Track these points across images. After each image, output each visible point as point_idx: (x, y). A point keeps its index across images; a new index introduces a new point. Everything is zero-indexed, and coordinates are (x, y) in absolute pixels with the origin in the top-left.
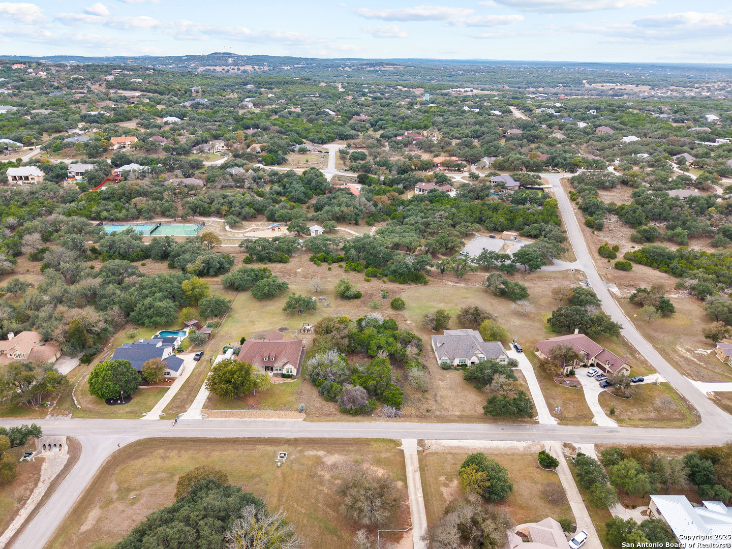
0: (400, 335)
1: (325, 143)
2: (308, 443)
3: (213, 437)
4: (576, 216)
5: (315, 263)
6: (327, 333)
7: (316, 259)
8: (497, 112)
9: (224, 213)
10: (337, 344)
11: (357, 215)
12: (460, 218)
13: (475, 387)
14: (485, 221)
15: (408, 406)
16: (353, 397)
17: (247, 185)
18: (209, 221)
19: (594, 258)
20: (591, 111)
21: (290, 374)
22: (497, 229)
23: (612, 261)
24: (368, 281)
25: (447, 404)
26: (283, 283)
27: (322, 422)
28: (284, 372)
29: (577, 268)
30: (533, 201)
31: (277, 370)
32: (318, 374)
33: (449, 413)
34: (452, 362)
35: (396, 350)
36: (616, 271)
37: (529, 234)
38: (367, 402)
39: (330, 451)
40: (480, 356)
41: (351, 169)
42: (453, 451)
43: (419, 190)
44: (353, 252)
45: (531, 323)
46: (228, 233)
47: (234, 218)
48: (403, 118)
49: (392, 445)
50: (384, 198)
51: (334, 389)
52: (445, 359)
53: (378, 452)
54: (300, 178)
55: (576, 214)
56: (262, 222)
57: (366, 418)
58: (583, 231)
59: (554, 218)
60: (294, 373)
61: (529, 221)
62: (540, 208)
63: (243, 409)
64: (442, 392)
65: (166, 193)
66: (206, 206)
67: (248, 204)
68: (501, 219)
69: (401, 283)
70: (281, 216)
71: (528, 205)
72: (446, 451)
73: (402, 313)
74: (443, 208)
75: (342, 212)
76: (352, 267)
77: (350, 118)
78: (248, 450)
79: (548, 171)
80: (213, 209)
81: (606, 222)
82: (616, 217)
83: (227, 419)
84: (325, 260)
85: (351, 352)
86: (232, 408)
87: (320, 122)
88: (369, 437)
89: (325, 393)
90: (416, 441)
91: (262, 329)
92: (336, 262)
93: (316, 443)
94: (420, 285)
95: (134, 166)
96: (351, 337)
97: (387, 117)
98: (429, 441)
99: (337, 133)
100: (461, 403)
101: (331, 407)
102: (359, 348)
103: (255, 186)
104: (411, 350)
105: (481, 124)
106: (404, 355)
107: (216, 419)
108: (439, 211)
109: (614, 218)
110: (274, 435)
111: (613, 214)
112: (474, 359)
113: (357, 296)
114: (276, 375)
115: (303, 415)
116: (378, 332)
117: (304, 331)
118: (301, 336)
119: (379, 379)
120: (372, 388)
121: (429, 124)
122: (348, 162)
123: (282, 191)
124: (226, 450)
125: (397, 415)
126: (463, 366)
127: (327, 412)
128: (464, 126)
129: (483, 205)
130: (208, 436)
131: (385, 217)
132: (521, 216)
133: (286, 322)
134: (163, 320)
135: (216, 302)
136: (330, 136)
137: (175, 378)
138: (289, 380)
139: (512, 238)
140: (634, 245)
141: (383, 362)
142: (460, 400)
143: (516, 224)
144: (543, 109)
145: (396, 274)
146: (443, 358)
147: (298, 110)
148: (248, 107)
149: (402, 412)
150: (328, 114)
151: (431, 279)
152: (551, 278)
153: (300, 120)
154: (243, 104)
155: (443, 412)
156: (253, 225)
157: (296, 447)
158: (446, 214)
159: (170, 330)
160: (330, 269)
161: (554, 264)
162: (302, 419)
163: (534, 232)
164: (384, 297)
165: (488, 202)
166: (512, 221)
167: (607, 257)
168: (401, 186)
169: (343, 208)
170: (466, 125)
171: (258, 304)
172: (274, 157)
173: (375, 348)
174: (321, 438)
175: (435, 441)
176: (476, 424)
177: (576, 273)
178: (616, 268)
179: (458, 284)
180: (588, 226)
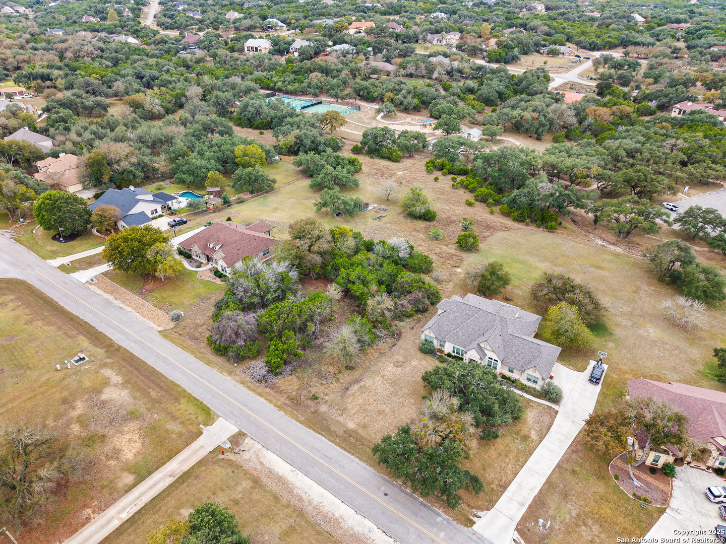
0: (402, 278)
1: (597, 50)
2: (124, 360)
5: (426, 169)
9: (385, 99)
10: (299, 257)
11: (542, 125)
12: (706, 156)
15: (298, 377)
18: (368, 107)
21: (224, 274)
24: (469, 204)
25: (355, 402)
28: (219, 268)
34: (442, 346)
38: (241, 343)
40: (490, 354)
41: (596, 78)
42: (264, 480)
45: (684, 345)
50: (603, 111)
51: (226, 308)
52: (430, 335)
57: (227, 364)
63: (131, 290)
64: (372, 382)
69: (515, 220)
72: (256, 473)
73: (464, 255)
75: (523, 118)
76: (466, 183)
78: (67, 335)
80: (376, 94)
83: (104, 294)
84: (441, 168)
85: (323, 276)
87: (612, 26)
88: (191, 390)
90: (235, 430)
93: (131, 364)
94: (542, 229)
95: (343, 46)
99: (623, 39)
107: (96, 289)
110: (108, 332)
112: (475, 356)
113: (427, 217)
114: (212, 270)
115: (171, 325)
122: (603, 69)
124: (53, 324)
125: (263, 382)
126: (456, 359)
127: (197, 334)
130: (60, 302)
131: (587, 136)
135: (248, 174)
138: (219, 280)
145: (514, 205)
146: (427, 332)
155: (332, 411)
156: (409, 118)
157: (108, 357)
158: (686, 146)
160: (436, 179)
162: (162, 329)
164: (464, 229)
168: (654, 103)
169: (525, 113)
174: (142, 361)
175: (260, 446)
176: (356, 460)
179: (612, 247)
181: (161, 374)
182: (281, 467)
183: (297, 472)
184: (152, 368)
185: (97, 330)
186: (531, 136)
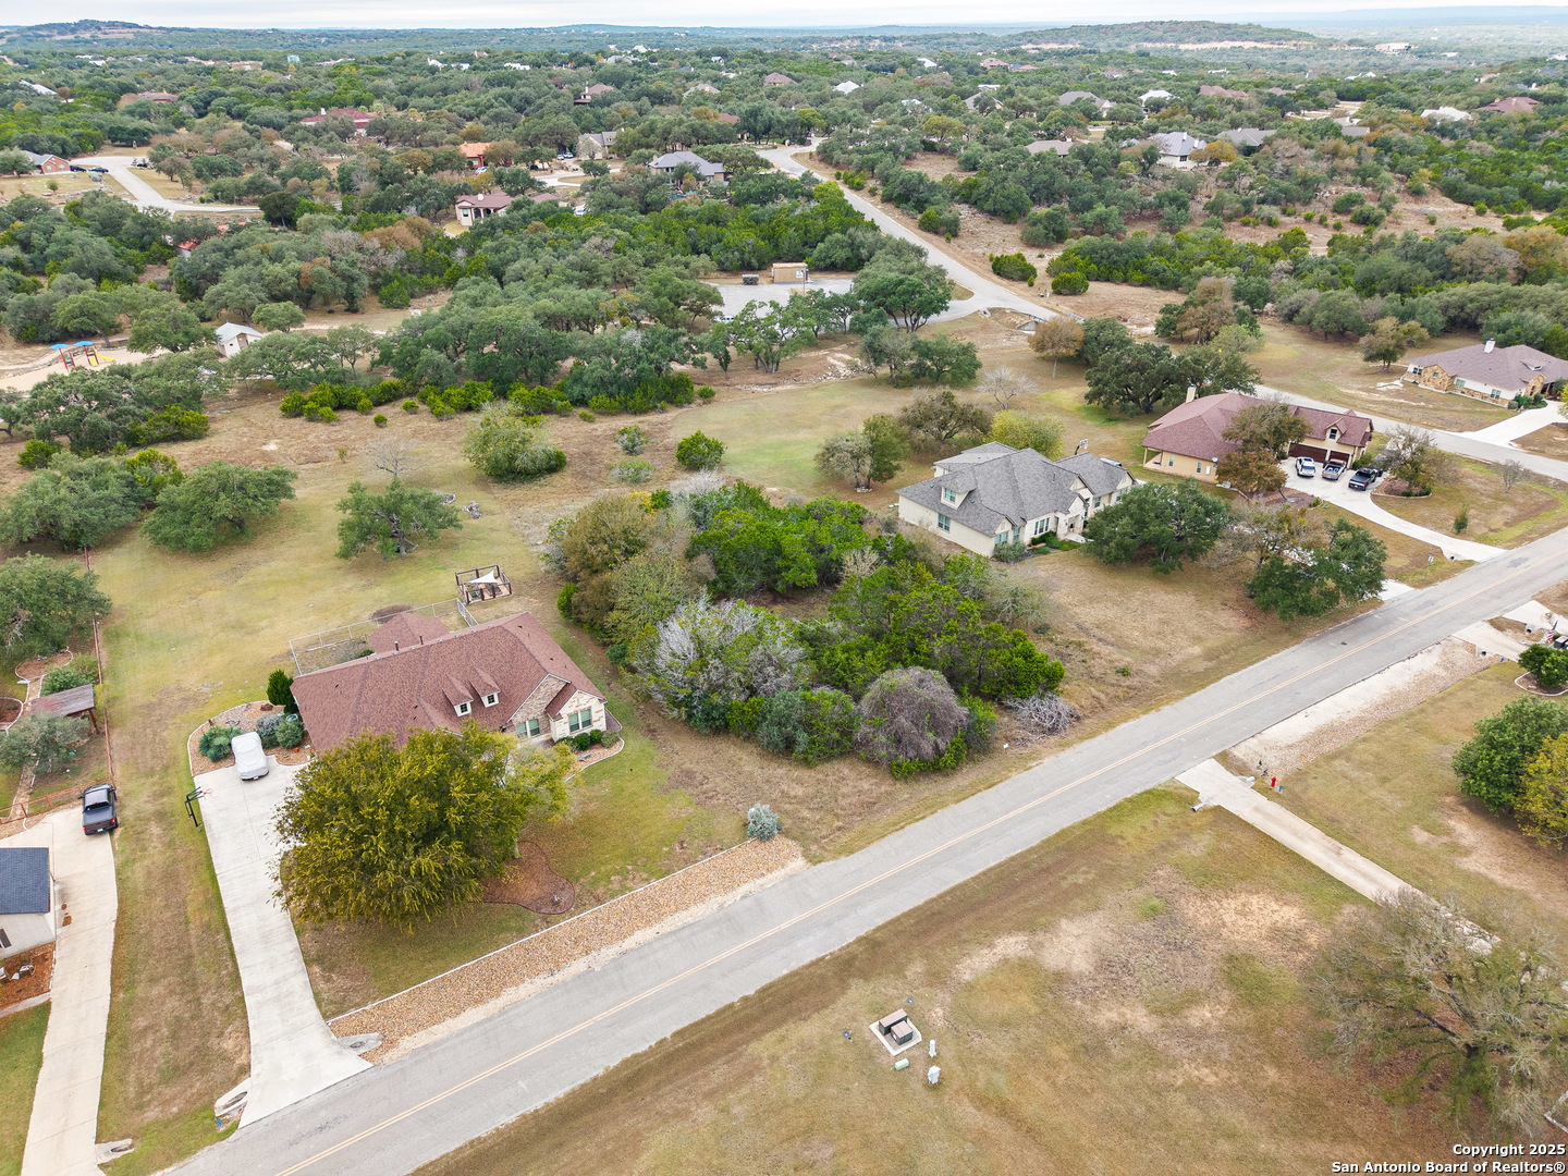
1: (82, 154)
2: (926, 934)
3: (509, 1118)
4: (892, 217)
6: (627, 552)
8: (519, 66)
12: (652, 248)
16: (928, 706)
19: (1003, 285)
21: (588, 730)
22: (752, 264)
23: (1036, 283)
27: (881, 835)
28: (562, 729)
29: (990, 307)
30: (786, 191)
33: (1178, 657)
36: (1066, 298)
37: (828, 261)
38: (963, 710)
39: (1032, 922)
40: (1084, 495)
41: (217, 198)
43: (471, 213)
44: (432, 356)
48: (278, 89)
50: (400, 232)
51: (826, 710)
52: (1002, 530)
53: (1164, 849)
55: (886, 212)
59: (857, 218)
60: (603, 722)
61: (814, 235)
62: (813, 204)
63: (522, 931)
68: (745, 237)
71: (784, 201)
75: (298, 274)
77: (115, 99)
81: (958, 218)
82: (967, 206)
86: (468, 949)
88: (1083, 812)
89: (799, 740)
93: (952, 919)
94: (691, 405)
97: (231, 90)
98: (1242, 749)
101: (850, 781)
105: (502, 83)
109: (966, 210)
110: (776, 968)
111: (958, 202)
112: (1077, 508)
113: (554, 465)
125: (1070, 718)
130: (484, 1130)
132: (787, 224)
133: (380, 591)
136: (80, 135)
138: (597, 755)
139: (799, 274)
143: (785, 245)
146: (999, 530)
149: (1066, 703)
150: (32, 93)
158: (612, 242)
160: (381, 421)
163: (841, 254)
164: (634, 450)
165: (687, 209)
166: (772, 238)
167: (1021, 279)
168: (412, 211)
169: (293, 266)
170: (467, 89)
174: (950, 893)
175: (1252, 741)
176: (1274, 656)
177: (997, 315)
178: (1059, 293)
179: (779, 388)
180: (929, 231)
181: (1012, 859)
182: (1301, 725)
183: (1308, 711)
185: (745, 999)
186: (331, 312)
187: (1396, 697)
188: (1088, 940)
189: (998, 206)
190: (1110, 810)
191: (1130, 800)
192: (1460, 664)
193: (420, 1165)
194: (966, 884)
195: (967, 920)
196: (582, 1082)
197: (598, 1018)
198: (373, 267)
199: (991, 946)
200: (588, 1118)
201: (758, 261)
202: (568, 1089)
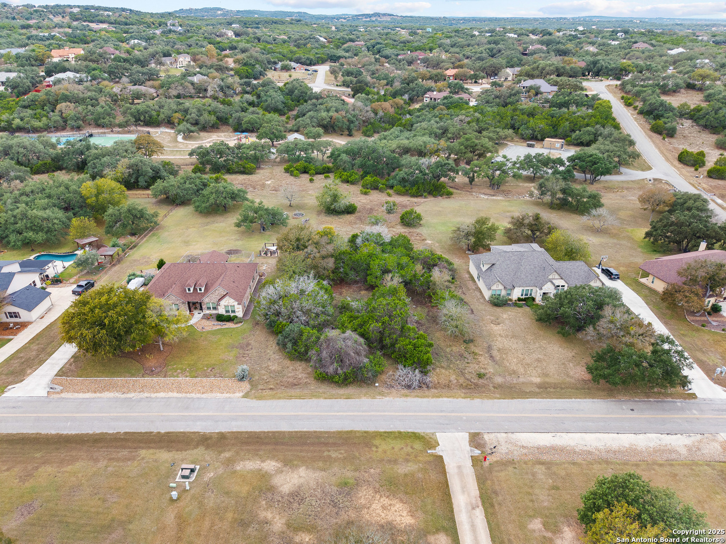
0: (419, 254)
1: (314, 65)
2: (247, 443)
3: (53, 432)
4: (637, 122)
5: (291, 175)
6: (298, 248)
7: (292, 169)
8: (512, 35)
9: (176, 121)
10: (315, 267)
11: (351, 122)
12: (486, 123)
13: (558, 333)
14: (518, 129)
15: (442, 367)
16: (339, 351)
17: (210, 93)
18: (158, 132)
19: (675, 166)
20: (618, 34)
21: (232, 315)
22: (536, 137)
23: (700, 169)
24: (366, 194)
25: (512, 363)
26: (239, 191)
27: (280, 398)
28: (221, 311)
29: (656, 177)
30: (578, 104)
31: (209, 308)
32: (278, 314)
33: (521, 380)
34: (509, 294)
35: (415, 276)
36: (711, 180)
37: (579, 141)
38: (366, 360)
39: (291, 461)
40: (557, 282)
41: (344, 85)
42: (545, 458)
43: (428, 100)
44: (344, 157)
45: (615, 241)
46: (180, 144)
47: (189, 125)
48: (404, 42)
49: (418, 446)
50: (387, 105)
51: (304, 338)
52: (498, 288)
53: (389, 461)
54: (280, 88)
55: (636, 119)
56: (226, 133)
57: (364, 390)
58: (650, 137)
59: (610, 121)
60: (240, 313)
61: (577, 127)
62: (590, 111)
63: (133, 375)
64: (499, 343)
65: (103, 98)
66: (154, 113)
67: (209, 112)
68: (540, 123)
69: (413, 196)
70: (249, 122)
71: (573, 108)
72: (531, 457)
73: (418, 230)
74: (463, 112)
75: (331, 118)
76: (343, 177)
77: (343, 44)
78: (118, 460)
79: (588, 79)
80: (162, 116)
81: (679, 127)
82: (690, 121)
83: (98, 395)
84: (305, 171)
85: (339, 280)
86: (113, 374)
87: (309, 45)
88: (371, 427)
89: (289, 345)
90: (466, 436)
91: (199, 252)
92: (320, 174)
93: (263, 444)
94: (440, 198)
95: (70, 74)
96: (338, 257)
97: (386, 42)
98: (492, 436)
99: (328, 54)
100: (538, 360)
101: (299, 371)
102: (352, 275)
103: (221, 95)
104: (438, 276)
105: (496, 43)
106: (428, 282)
107: (76, 395)
108: (458, 116)
109: (687, 123)
110: (180, 427)
111: (685, 118)
112: (549, 288)
113: (350, 210)
114: (207, 317)
115: (246, 386)
116: (383, 251)
117: (266, 253)
118: (259, 261)
119: (387, 318)
120: (374, 335)
121: (435, 46)
122: (340, 78)
123: (256, 100)
124: (74, 460)
125: (422, 385)
126: (527, 300)
127: (291, 380)
128: (476, 46)
129: (515, 110)
130: (44, 432)
131: (387, 126)
132: (567, 120)
133: (240, 243)
134: (40, 237)
135: (129, 211)
136: (319, 57)
137: (29, 323)
138: (230, 325)
139: (558, 145)
140: (721, 152)
141: (393, 292)
142: (535, 356)
143: (560, 130)
144: (564, 32)
145: (406, 184)
146: (494, 287)
147: (286, 38)
148: (227, 35)
149: (432, 378)
150: (317, 41)
151: (455, 191)
152: (623, 188)
153: (286, 45)
154: (221, 32)
155: (508, 378)
156: (214, 136)
157: (220, 452)
158: (469, 119)
159: (54, 252)
160: (311, 181)
161: (621, 173)
162: (241, 394)
163: (586, 138)
164: (389, 211)
165: (521, 107)
166: (555, 126)
167: (693, 165)
168: (406, 97)
169: (331, 114)
170: (478, 45)
171: (201, 220)
172: (249, 70)
173: (379, 273)
174: (274, 433)
175: (504, 435)
176: (579, 400)
177: (656, 182)
178: (710, 177)
179: (494, 198)
180: (655, 132)
181: (315, 432)
182: (544, 440)
183: (558, 434)
184: (296, 432)
185: (159, 433)
186: (342, 135)
187: (633, 451)
188: (302, 480)
189: (708, 123)
190: (385, 432)
191: (400, 433)
192: (704, 452)
193: (19, 432)
194: (284, 432)
195: (269, 447)
196: (83, 432)
197: (112, 414)
198: (364, 118)
199: (263, 461)
200: (74, 445)
201: (542, 136)
202: (77, 432)
